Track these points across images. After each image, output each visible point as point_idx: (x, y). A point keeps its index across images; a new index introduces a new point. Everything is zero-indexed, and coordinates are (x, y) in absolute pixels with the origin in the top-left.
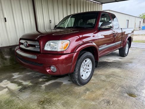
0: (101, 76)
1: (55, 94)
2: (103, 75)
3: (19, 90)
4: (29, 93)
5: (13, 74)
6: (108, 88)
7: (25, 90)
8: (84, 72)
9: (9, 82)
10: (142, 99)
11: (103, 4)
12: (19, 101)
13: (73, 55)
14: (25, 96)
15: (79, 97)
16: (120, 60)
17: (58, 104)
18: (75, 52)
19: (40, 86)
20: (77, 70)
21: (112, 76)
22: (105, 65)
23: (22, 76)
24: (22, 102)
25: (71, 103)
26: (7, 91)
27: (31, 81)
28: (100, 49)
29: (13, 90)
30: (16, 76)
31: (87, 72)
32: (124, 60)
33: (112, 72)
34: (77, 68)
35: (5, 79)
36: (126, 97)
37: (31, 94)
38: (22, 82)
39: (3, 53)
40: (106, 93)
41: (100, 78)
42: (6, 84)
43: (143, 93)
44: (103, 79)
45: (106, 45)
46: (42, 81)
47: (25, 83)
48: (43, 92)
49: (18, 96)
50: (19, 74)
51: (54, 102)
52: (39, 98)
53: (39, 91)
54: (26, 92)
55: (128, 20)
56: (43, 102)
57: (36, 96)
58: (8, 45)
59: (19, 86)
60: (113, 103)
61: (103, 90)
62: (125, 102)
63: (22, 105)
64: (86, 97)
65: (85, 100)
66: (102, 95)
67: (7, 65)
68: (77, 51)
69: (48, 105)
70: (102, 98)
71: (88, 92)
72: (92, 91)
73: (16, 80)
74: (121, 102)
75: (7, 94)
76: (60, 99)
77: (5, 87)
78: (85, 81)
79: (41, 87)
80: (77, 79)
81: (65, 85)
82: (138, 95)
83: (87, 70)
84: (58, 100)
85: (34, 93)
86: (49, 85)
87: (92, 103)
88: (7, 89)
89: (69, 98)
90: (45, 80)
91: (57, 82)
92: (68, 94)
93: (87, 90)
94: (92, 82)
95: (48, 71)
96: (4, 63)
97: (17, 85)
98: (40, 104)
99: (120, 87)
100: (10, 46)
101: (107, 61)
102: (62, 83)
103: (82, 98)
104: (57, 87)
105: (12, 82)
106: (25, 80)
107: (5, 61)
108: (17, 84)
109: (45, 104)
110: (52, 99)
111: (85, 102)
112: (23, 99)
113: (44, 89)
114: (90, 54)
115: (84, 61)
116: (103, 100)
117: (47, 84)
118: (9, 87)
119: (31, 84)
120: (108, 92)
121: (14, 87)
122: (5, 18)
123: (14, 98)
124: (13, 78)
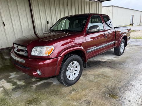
0: (90, 76)
1: (42, 94)
2: (93, 75)
3: (13, 90)
4: (20, 92)
5: (11, 74)
6: (93, 89)
7: (18, 90)
8: (71, 74)
9: (6, 81)
10: (122, 101)
11: (102, 2)
12: (10, 100)
13: (57, 59)
14: (16, 95)
15: (63, 98)
16: (114, 59)
17: (43, 103)
18: (59, 57)
19: (31, 85)
20: (62, 72)
21: (100, 76)
22: (98, 64)
23: (18, 76)
24: (12, 101)
25: (54, 103)
26: (2, 91)
27: (25, 81)
28: (88, 51)
29: (7, 89)
30: (13, 75)
31: (75, 73)
32: (118, 59)
33: (103, 72)
34: (63, 71)
35: (2, 79)
36: (108, 98)
37: (22, 94)
38: (17, 82)
39: (3, 54)
40: (89, 94)
41: (89, 78)
42: (3, 84)
43: (125, 94)
44: (91, 79)
45: (96, 46)
46: (34, 81)
47: (19, 83)
48: (33, 92)
49: (10, 95)
50: (15, 74)
51: (40, 102)
52: (28, 98)
53: (29, 91)
54: (18, 91)
55: (133, 15)
56: (30, 101)
57: (26, 95)
58: (7, 47)
59: (13, 85)
60: (93, 104)
61: (88, 90)
62: (105, 103)
63: (12, 104)
64: (70, 98)
65: (69, 100)
66: (86, 96)
67: (7, 65)
68: (61, 55)
69: (34, 104)
70: (84, 99)
71: (73, 93)
72: (78, 91)
73: (12, 80)
74: (101, 103)
75: (1, 93)
76: (46, 99)
77: (1, 86)
78: (72, 82)
79: (33, 86)
80: (63, 81)
81: (54, 85)
82: (119, 96)
83: (75, 72)
84: (44, 100)
85: (25, 92)
86: (40, 85)
87: (73, 104)
88: (2, 89)
89: (54, 98)
90: (37, 80)
91: (47, 82)
92: (54, 95)
93: (74, 90)
94: (80, 82)
95: (34, 74)
96: (4, 63)
97: (12, 85)
98: (27, 103)
99: (105, 88)
100: (9, 48)
101: (101, 60)
102: (52, 83)
103: (66, 98)
104: (46, 87)
105: (8, 82)
106: (20, 80)
107: (5, 61)
108: (12, 83)
109: (32, 104)
110: (39, 99)
111: (68, 102)
112: (13, 98)
113: (34, 89)
114: (77, 57)
115: (71, 64)
116: (85, 101)
117: (38, 84)
118: (4, 86)
119: (24, 84)
120: (92, 93)
121: (8, 86)
122: (4, 22)
123: (7, 97)
124: (10, 77)
